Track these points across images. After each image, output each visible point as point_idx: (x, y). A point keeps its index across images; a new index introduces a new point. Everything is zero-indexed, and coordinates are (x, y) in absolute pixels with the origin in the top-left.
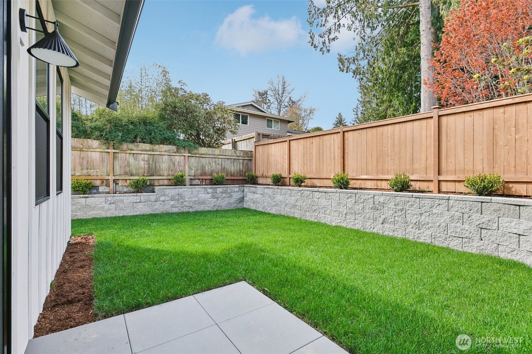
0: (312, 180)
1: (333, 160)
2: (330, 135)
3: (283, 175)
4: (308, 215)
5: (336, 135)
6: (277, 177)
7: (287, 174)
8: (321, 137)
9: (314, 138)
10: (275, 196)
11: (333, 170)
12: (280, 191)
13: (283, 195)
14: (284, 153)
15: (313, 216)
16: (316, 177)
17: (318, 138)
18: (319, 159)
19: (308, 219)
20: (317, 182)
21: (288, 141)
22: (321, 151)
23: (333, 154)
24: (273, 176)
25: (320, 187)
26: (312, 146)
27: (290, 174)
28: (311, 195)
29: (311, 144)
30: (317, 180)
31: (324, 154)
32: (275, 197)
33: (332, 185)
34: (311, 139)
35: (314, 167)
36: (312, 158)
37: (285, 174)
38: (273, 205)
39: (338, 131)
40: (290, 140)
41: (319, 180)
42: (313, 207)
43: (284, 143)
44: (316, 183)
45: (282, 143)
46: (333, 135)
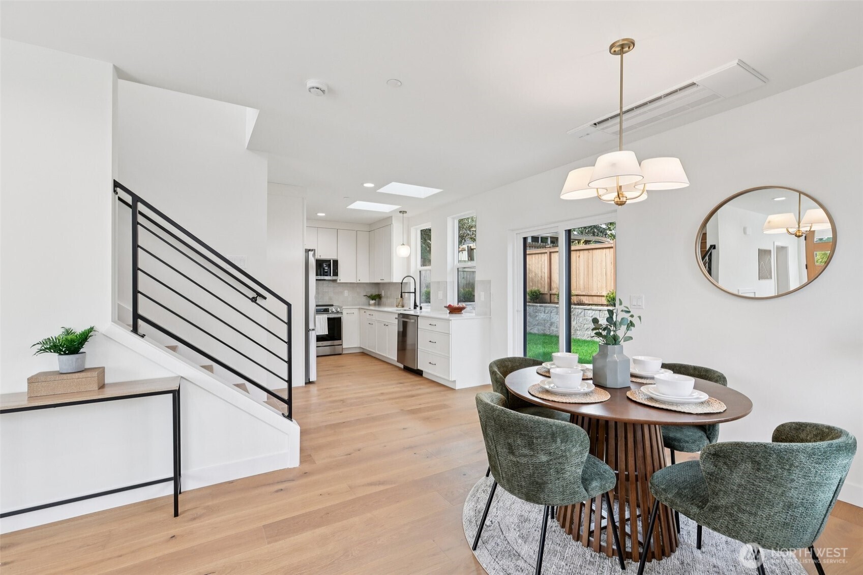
0: (579, 297)
1: (605, 276)
2: (602, 250)
3: (542, 291)
4: (579, 334)
5: (608, 250)
6: (536, 293)
7: (546, 290)
8: (591, 251)
9: (582, 252)
10: (537, 314)
11: (605, 287)
12: (544, 309)
13: (547, 313)
14: (543, 266)
15: (586, 335)
16: (584, 294)
17: (586, 252)
18: (588, 274)
19: (579, 338)
20: (585, 300)
21: (548, 253)
22: (590, 266)
23: (605, 270)
24: (531, 292)
25: (589, 305)
26: (579, 260)
27: (550, 290)
28: (583, 313)
29: (578, 258)
30: (585, 297)
31: (594, 269)
32: (537, 316)
33: (605, 303)
34: (578, 252)
35: (582, 282)
36: (579, 273)
37: (545, 290)
38: (535, 324)
39: (611, 246)
40: (550, 252)
41: (588, 297)
42: (585, 326)
43: (543, 255)
44: (583, 300)
45: (540, 255)
46: (604, 250)
